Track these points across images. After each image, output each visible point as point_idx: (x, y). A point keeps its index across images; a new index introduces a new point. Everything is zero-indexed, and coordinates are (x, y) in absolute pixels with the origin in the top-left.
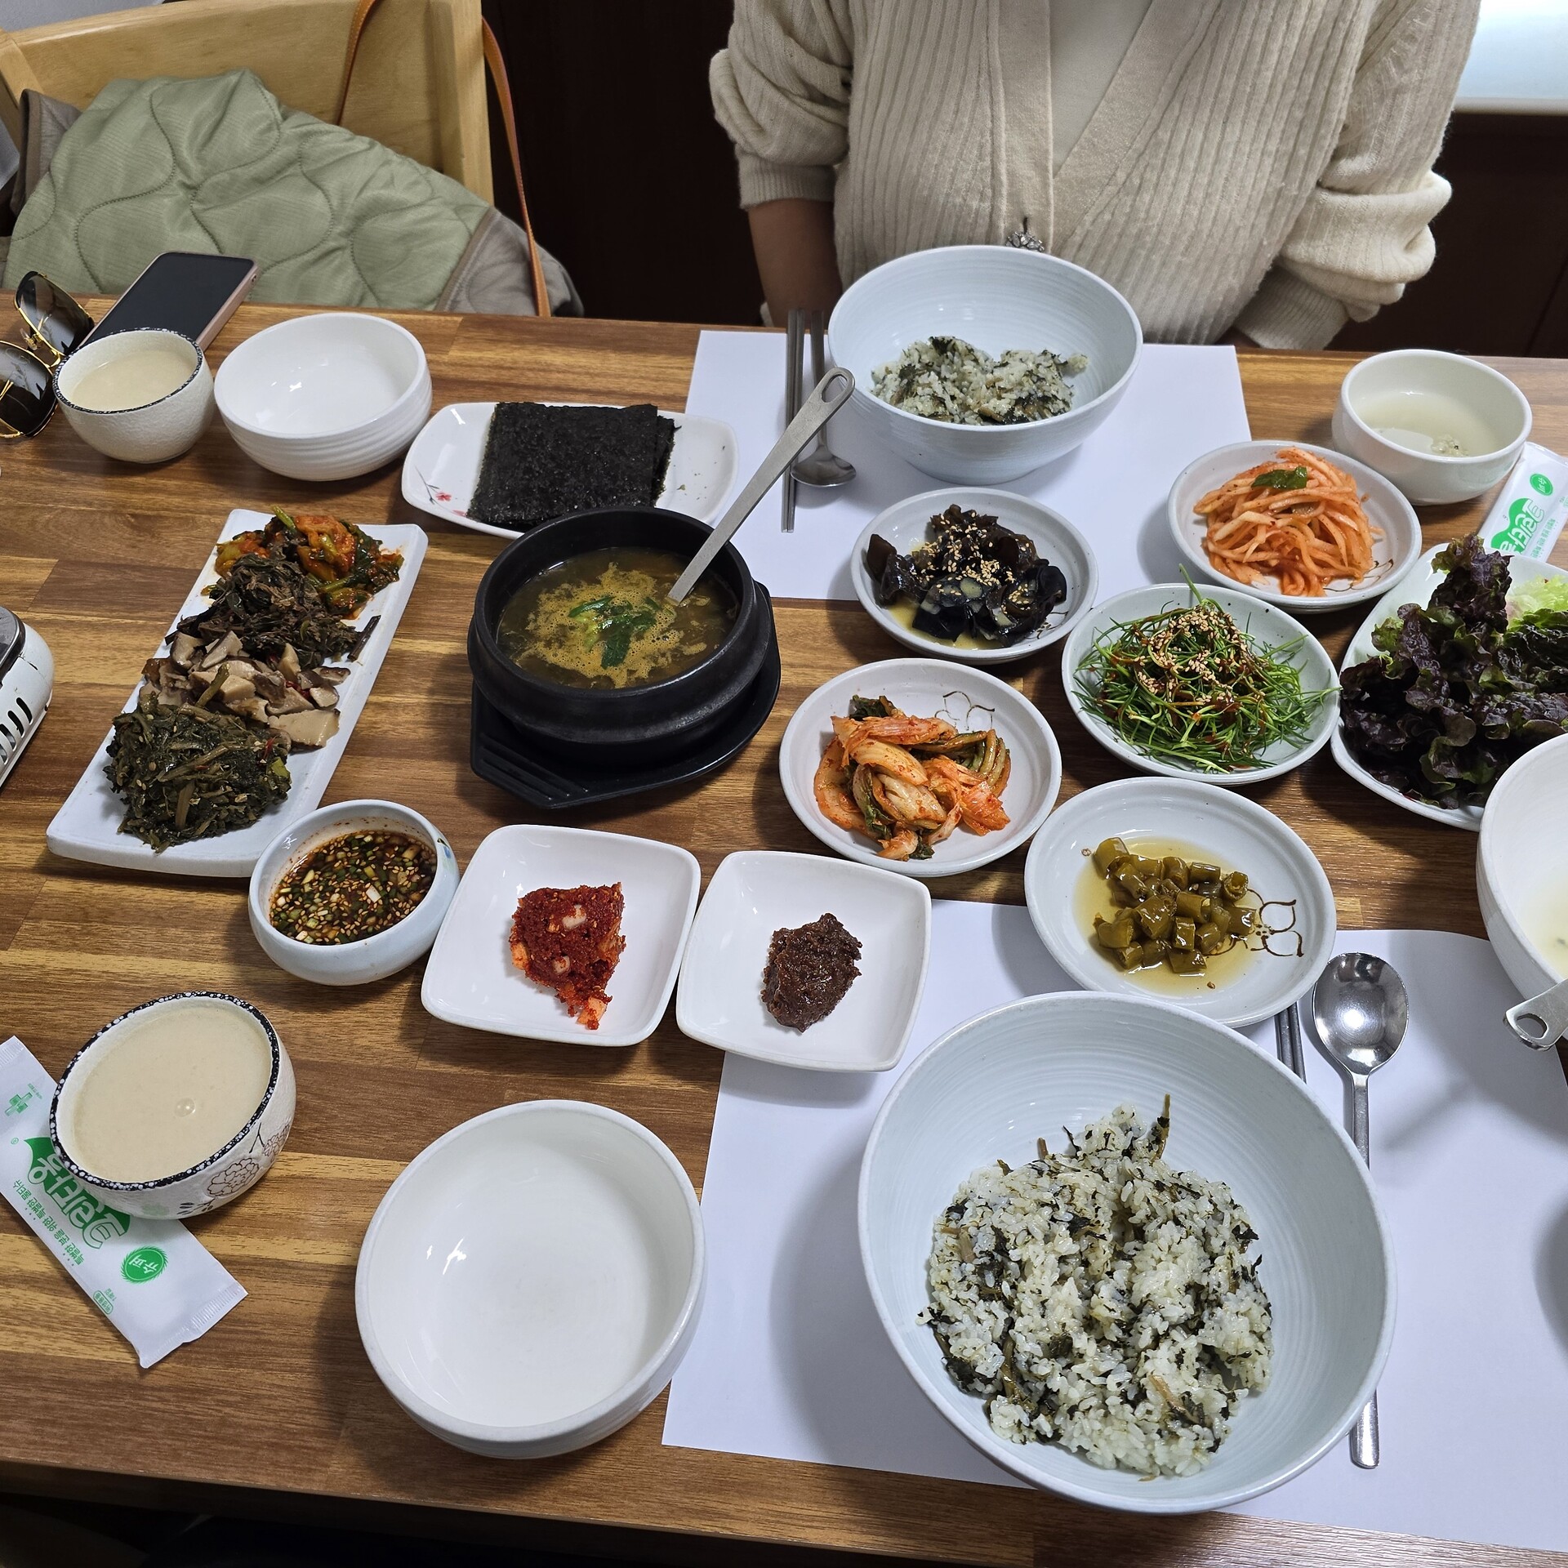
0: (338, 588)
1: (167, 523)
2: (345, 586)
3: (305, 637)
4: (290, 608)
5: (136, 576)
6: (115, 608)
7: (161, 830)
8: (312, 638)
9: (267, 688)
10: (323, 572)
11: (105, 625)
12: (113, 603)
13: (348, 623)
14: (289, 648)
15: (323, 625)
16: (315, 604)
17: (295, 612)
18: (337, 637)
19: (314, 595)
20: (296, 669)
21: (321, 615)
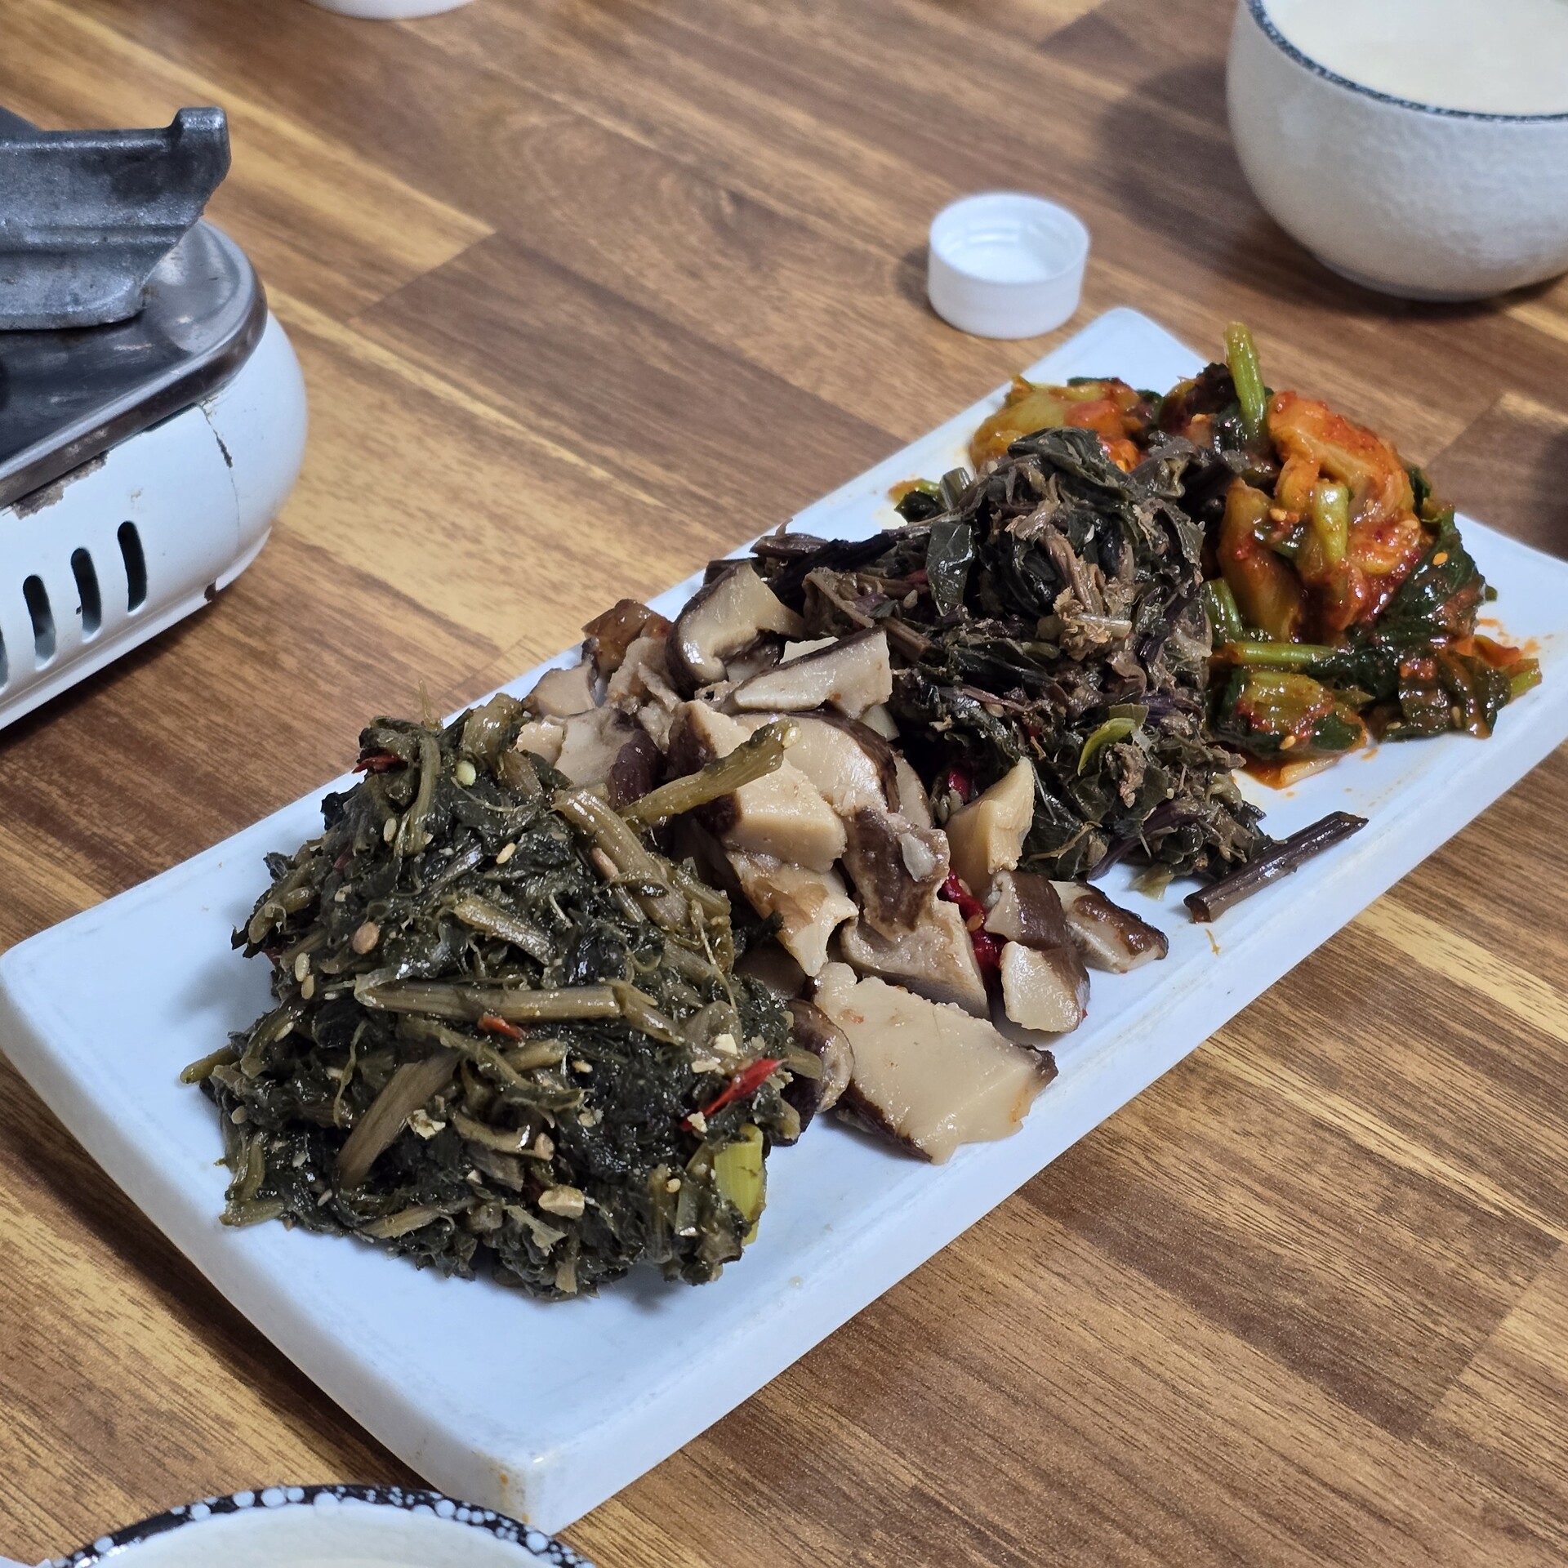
0: (1285, 667)
1: (808, 249)
2: (1309, 670)
3: (1091, 769)
4: (1099, 657)
5: (656, 351)
6: (558, 407)
7: (289, 1153)
8: (1111, 783)
9: (877, 867)
10: (1267, 594)
11: (507, 443)
12: (558, 392)
13: (1248, 788)
14: (1023, 779)
15: (1169, 757)
16: (1184, 679)
17: (1109, 675)
18: (1189, 820)
19: (1197, 651)
20: (1004, 852)
21: (1179, 723)
